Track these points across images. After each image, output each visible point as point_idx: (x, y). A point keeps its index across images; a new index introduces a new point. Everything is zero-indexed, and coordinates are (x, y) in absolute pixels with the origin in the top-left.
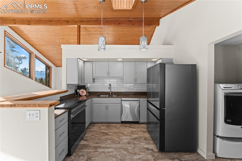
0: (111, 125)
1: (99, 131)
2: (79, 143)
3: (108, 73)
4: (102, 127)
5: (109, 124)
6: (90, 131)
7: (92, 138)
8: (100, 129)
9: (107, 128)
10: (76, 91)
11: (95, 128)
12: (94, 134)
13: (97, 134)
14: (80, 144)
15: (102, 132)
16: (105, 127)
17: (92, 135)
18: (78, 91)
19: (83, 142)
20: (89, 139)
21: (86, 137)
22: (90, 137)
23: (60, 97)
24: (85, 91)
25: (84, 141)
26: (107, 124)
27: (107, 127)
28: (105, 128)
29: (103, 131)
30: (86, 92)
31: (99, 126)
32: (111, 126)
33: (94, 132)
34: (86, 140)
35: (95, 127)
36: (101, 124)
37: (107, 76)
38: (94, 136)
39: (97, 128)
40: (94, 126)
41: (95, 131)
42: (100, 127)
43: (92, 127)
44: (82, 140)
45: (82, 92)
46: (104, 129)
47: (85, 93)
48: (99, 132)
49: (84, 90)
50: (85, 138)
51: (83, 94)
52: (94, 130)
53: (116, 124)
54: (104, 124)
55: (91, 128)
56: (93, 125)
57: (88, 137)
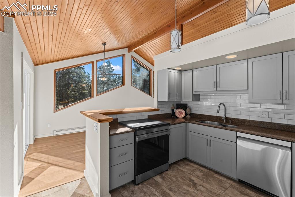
0: (216, 176)
1: (188, 174)
2: (154, 176)
3: (217, 84)
4: (197, 173)
5: (212, 173)
6: (178, 169)
7: (171, 179)
8: (191, 173)
9: (204, 177)
10: (173, 110)
11: (186, 169)
12: (178, 175)
13: (182, 178)
14: (155, 178)
15: (190, 179)
16: (202, 174)
17: (175, 175)
18: (175, 110)
19: (158, 178)
20: (167, 179)
21: (167, 174)
22: (169, 177)
23: (148, 116)
24: (183, 112)
25: (160, 177)
26: (208, 171)
27: (205, 175)
28: (200, 174)
29: (193, 178)
30: (185, 113)
31: (194, 168)
32: (214, 177)
33: (181, 173)
34: (163, 178)
35: (187, 167)
36: (198, 167)
37: (215, 89)
38: (176, 178)
39: (189, 170)
40: (188, 165)
41: (183, 172)
42: (194, 171)
43: (183, 165)
44: (160, 175)
45: (179, 113)
46: (197, 177)
47: (183, 115)
48: (188, 176)
49: (183, 110)
50: (164, 175)
51: (180, 116)
52: (184, 170)
53: (225, 179)
54: (203, 169)
55: (181, 166)
56: (187, 162)
57: (168, 176)
